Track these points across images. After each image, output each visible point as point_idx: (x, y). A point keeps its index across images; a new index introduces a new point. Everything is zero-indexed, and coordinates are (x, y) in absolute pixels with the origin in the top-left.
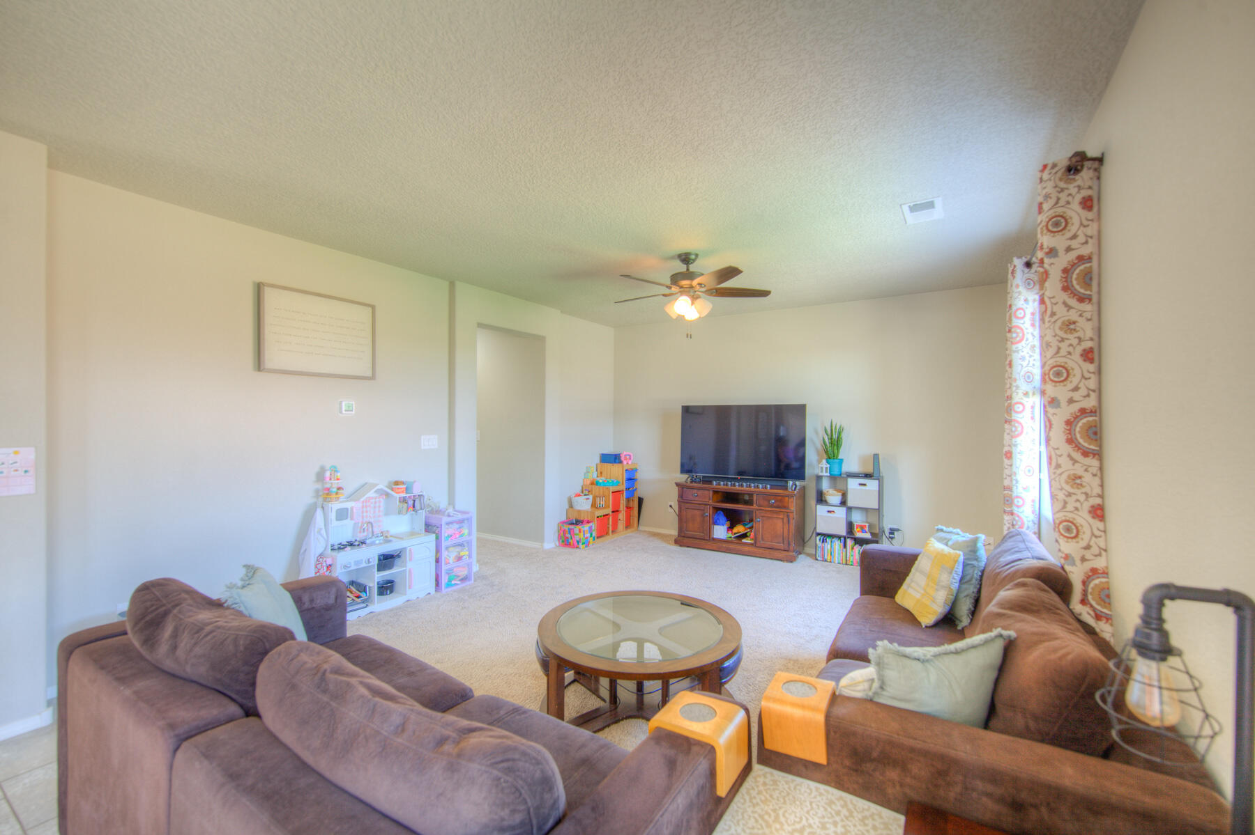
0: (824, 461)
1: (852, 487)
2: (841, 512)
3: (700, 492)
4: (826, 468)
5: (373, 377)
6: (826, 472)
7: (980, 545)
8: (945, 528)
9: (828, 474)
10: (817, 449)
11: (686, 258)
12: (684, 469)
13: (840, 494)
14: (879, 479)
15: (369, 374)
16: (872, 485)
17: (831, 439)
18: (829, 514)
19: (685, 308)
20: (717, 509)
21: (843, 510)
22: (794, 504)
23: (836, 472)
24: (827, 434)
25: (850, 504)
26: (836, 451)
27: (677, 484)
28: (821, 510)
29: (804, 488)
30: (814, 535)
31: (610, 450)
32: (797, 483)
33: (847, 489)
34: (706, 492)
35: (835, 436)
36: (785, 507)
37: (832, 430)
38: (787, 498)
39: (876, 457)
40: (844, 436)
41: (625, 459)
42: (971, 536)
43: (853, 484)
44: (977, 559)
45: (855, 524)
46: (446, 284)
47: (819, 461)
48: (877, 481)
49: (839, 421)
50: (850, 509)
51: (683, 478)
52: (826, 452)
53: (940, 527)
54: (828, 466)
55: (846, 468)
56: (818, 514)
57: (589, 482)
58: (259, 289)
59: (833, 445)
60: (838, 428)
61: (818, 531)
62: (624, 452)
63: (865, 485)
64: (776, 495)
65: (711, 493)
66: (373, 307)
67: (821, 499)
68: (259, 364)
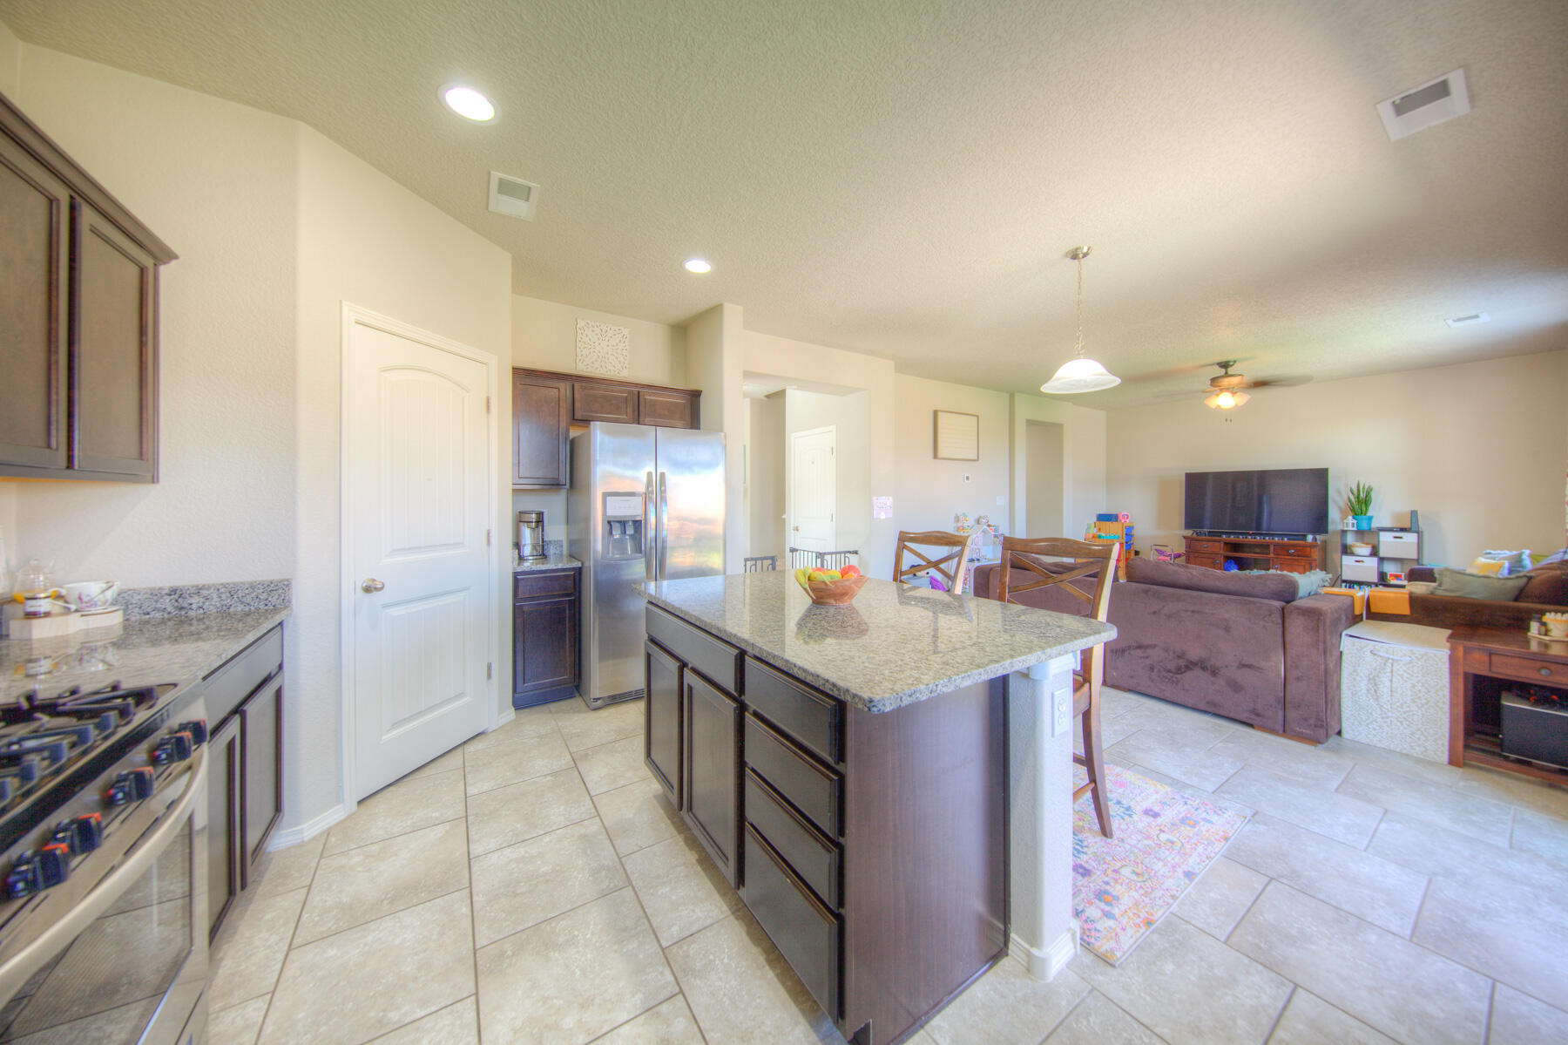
0: (1350, 517)
1: (1385, 540)
2: (1373, 562)
3: (1210, 544)
4: (1353, 524)
5: (978, 460)
6: (1353, 526)
7: (1524, 557)
8: (1492, 552)
9: (1355, 529)
10: (1340, 507)
11: (1225, 365)
12: (1188, 526)
13: (1370, 546)
14: (1418, 532)
15: (976, 458)
16: (1411, 538)
17: (1358, 498)
18: (1357, 564)
19: (1225, 401)
20: (1227, 558)
21: (1375, 560)
22: (1317, 553)
23: (1364, 526)
24: (1353, 494)
25: (1382, 554)
26: (1364, 509)
27: (1184, 537)
28: (1347, 561)
29: (1325, 542)
30: (1339, 581)
31: (1103, 511)
32: (1317, 537)
33: (1379, 541)
34: (1217, 544)
35: (1362, 495)
36: (1307, 556)
37: (1358, 490)
38: (1309, 549)
39: (1414, 514)
40: (1373, 494)
41: (1124, 518)
42: (1514, 553)
43: (1385, 538)
44: (1522, 566)
45: (1388, 573)
46: (1007, 395)
47: (1344, 517)
48: (1416, 535)
49: (1366, 482)
50: (1382, 560)
51: (1189, 533)
52: (1353, 510)
53: (1488, 551)
54: (1355, 522)
55: (1375, 524)
56: (1343, 563)
57: (1091, 536)
58: (936, 413)
59: (1361, 503)
60: (1366, 487)
61: (1344, 578)
62: (1122, 512)
63: (1401, 538)
64: (1294, 546)
65: (1222, 544)
66: (978, 417)
67: (1346, 550)
68: (935, 456)
